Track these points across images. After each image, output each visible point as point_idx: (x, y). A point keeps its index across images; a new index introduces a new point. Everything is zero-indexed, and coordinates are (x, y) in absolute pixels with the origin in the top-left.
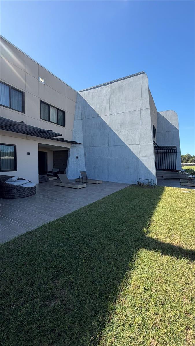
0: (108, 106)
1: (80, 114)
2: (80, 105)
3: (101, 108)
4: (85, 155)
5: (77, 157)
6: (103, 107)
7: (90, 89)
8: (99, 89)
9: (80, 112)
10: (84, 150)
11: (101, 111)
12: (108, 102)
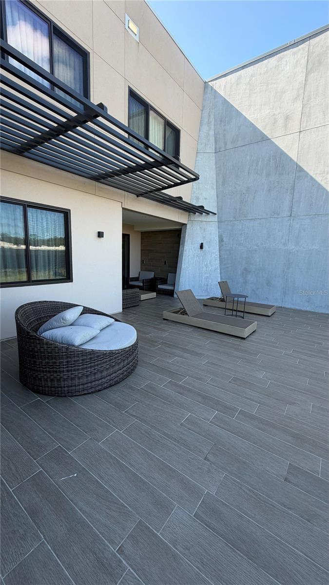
0: (299, 106)
1: (212, 140)
2: (212, 116)
3: (274, 115)
4: (221, 240)
5: (202, 247)
6: (279, 113)
7: (243, 67)
8: (273, 61)
9: (212, 133)
10: (219, 228)
11: (275, 122)
12: (299, 96)
